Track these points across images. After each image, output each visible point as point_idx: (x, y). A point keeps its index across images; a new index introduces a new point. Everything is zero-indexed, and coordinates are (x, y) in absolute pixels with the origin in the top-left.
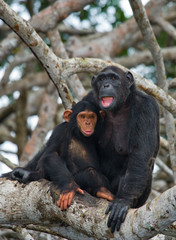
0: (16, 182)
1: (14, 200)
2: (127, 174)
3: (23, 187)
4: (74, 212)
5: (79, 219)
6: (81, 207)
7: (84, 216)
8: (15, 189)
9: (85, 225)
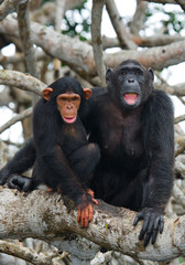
0: (15, 190)
1: (15, 211)
2: (152, 180)
3: (25, 196)
4: (96, 223)
5: (104, 230)
6: (104, 217)
7: (109, 227)
8: (16, 198)
9: (109, 237)
